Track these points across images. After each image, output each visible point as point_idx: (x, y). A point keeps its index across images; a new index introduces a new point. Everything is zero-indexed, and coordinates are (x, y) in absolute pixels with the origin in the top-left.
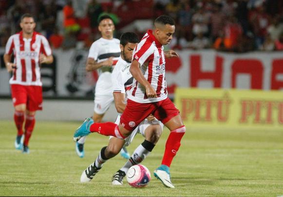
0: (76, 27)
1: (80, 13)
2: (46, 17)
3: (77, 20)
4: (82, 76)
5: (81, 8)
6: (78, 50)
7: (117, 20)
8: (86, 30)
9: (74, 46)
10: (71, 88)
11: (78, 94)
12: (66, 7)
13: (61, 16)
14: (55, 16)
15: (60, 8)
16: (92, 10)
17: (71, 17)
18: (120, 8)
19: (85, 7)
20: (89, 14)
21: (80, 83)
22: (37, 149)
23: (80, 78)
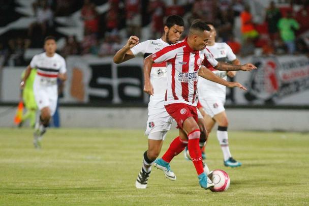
0: (253, 33)
1: (258, 19)
2: (223, 23)
3: (255, 26)
4: (261, 83)
5: (259, 14)
6: (255, 57)
7: (297, 26)
8: (265, 37)
9: (252, 53)
10: (249, 97)
11: (257, 102)
12: (243, 13)
13: (239, 22)
14: (232, 22)
15: (237, 14)
16: (270, 16)
17: (249, 24)
18: (300, 13)
19: (264, 13)
20: (267, 20)
21: (258, 91)
22: (215, 159)
23: (258, 86)
